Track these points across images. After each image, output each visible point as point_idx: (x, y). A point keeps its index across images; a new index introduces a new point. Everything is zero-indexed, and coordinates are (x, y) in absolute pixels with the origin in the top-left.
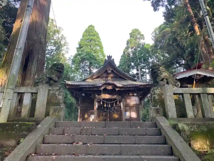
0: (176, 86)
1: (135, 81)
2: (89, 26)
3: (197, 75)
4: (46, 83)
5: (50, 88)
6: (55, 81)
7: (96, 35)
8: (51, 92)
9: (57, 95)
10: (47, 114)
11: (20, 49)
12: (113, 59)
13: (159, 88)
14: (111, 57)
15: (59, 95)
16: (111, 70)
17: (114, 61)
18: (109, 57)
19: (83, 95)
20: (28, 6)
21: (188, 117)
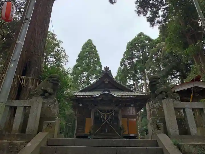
0: (176, 100)
1: (132, 91)
2: (88, 40)
3: (196, 87)
4: (41, 95)
5: (44, 101)
6: (50, 94)
7: (94, 48)
8: (46, 105)
9: (52, 109)
10: (40, 130)
11: (15, 61)
12: (110, 71)
13: (158, 102)
14: (108, 68)
15: (54, 108)
16: (108, 81)
17: (111, 73)
18: (107, 69)
19: (81, 105)
20: (26, 19)
21: (192, 134)
